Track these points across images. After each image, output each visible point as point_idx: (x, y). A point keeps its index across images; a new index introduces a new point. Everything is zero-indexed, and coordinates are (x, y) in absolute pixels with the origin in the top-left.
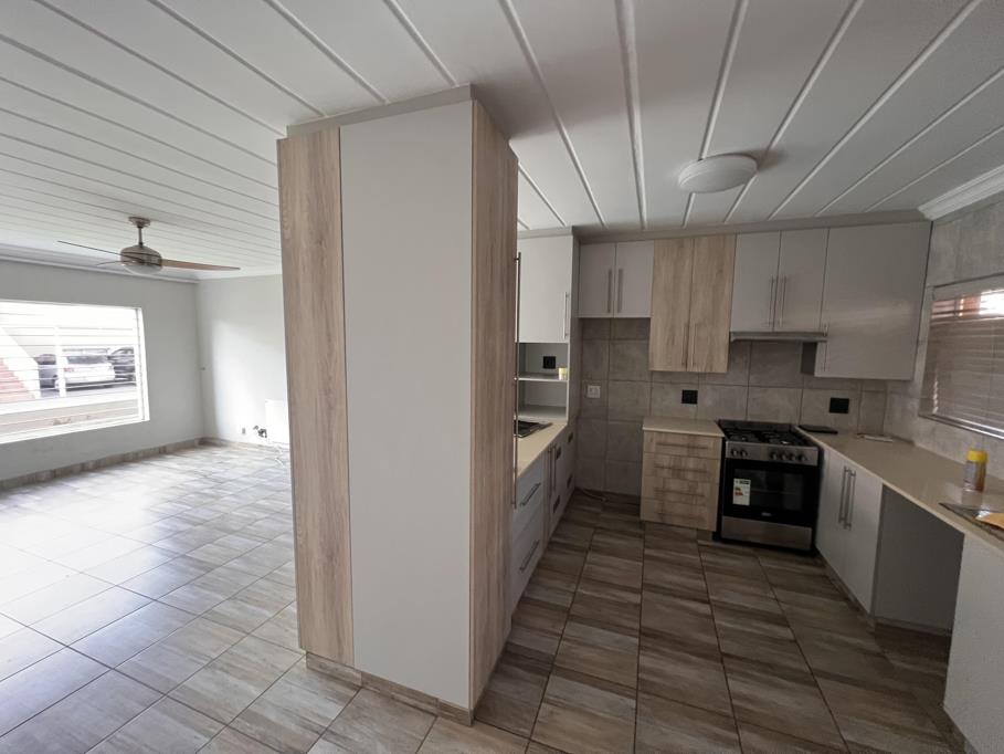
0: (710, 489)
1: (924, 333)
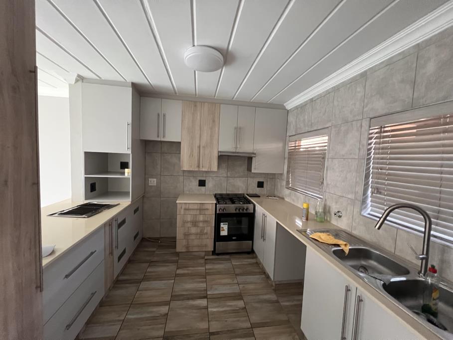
0: (210, 230)
1: (287, 155)
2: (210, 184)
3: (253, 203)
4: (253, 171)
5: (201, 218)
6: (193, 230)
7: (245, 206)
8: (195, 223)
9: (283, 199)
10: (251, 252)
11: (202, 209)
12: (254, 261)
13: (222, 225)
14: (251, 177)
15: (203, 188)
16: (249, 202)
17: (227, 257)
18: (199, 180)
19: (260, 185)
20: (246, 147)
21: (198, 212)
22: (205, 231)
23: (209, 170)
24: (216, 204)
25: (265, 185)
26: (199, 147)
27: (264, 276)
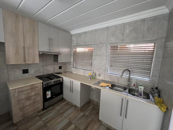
2: (32, 71)
3: (62, 77)
4: (59, 62)
5: (33, 93)
6: (28, 103)
7: (58, 79)
8: (28, 98)
9: (72, 72)
10: (63, 99)
11: (33, 88)
12: (65, 103)
13: (47, 93)
14: (56, 65)
15: (26, 75)
16: (59, 77)
17: (51, 107)
18: (23, 70)
19: (60, 68)
20: (55, 50)
21: (30, 91)
22: (37, 100)
23: (33, 63)
24: (43, 83)
25: (62, 68)
26: (24, 48)
27: (73, 107)
